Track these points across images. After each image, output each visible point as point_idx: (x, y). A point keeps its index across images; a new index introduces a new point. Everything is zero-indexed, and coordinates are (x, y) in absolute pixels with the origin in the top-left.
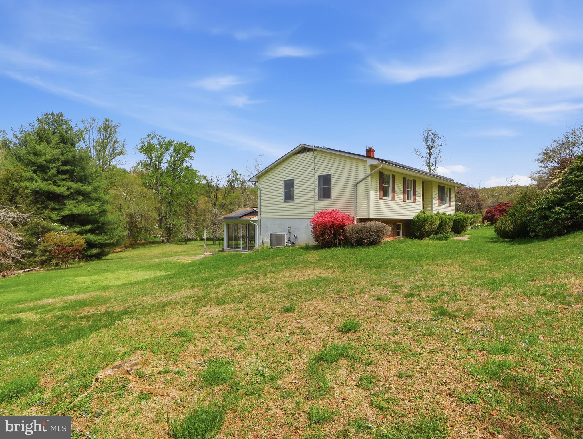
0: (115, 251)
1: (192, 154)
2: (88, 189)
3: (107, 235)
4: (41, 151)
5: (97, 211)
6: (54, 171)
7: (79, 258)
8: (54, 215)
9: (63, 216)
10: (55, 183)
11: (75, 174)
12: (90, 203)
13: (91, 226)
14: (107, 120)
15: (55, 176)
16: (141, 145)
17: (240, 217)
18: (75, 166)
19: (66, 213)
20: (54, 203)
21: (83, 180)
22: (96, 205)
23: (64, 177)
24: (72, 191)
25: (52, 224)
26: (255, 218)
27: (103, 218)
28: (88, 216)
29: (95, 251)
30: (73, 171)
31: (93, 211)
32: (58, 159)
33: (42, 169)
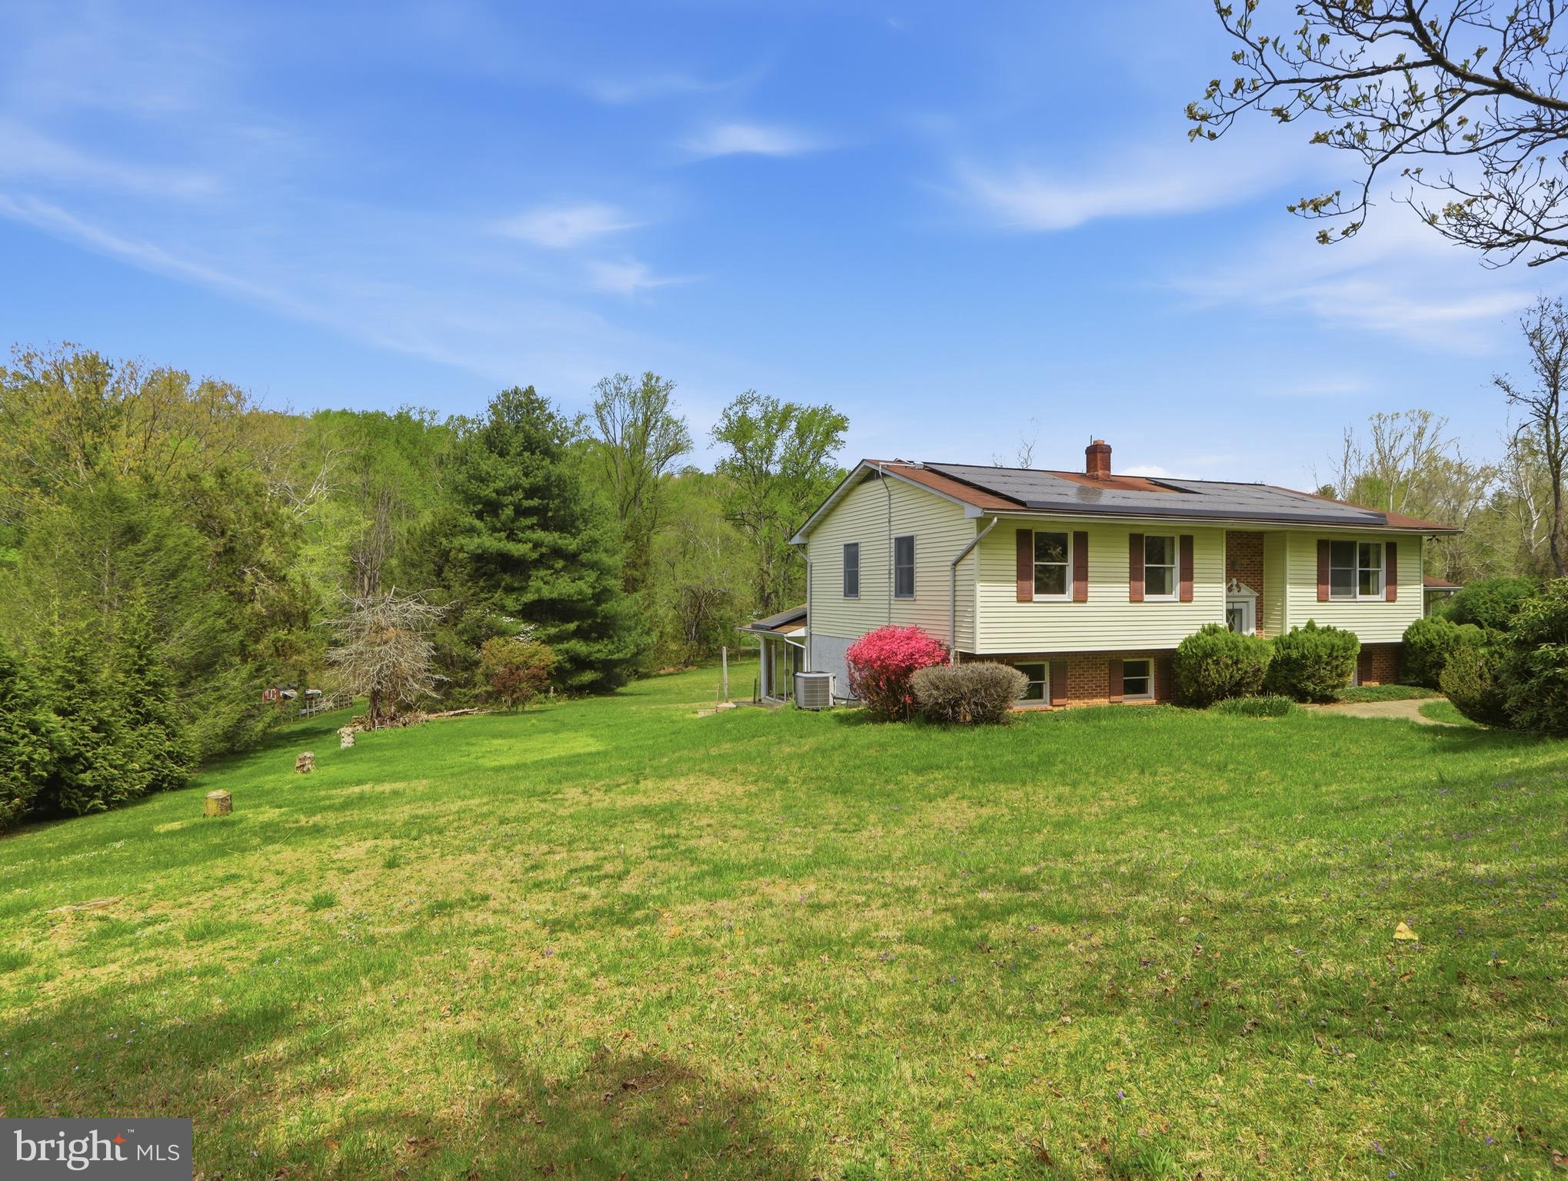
0: (662, 672)
1: (841, 435)
2: (571, 544)
3: (613, 643)
4: (488, 473)
5: (590, 591)
6: (509, 511)
7: (555, 691)
8: (510, 602)
9: (525, 604)
10: (511, 537)
11: (550, 514)
12: (577, 575)
13: (576, 623)
14: (649, 376)
15: (513, 521)
16: (723, 425)
17: (773, 628)
18: (549, 499)
19: (529, 597)
20: (512, 576)
21: (565, 526)
22: (587, 579)
23: (528, 522)
24: (544, 550)
25: (507, 620)
26: (800, 632)
27: (604, 606)
28: (573, 601)
29: (588, 676)
30: (546, 509)
31: (580, 592)
32: (516, 487)
33: (490, 508)
